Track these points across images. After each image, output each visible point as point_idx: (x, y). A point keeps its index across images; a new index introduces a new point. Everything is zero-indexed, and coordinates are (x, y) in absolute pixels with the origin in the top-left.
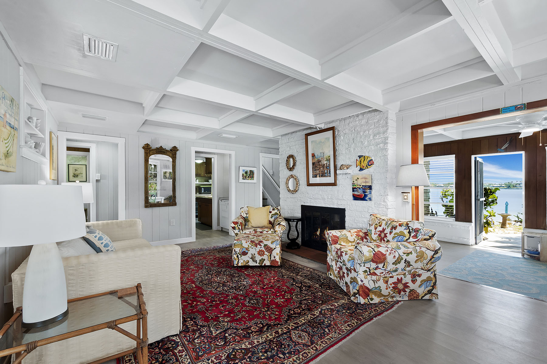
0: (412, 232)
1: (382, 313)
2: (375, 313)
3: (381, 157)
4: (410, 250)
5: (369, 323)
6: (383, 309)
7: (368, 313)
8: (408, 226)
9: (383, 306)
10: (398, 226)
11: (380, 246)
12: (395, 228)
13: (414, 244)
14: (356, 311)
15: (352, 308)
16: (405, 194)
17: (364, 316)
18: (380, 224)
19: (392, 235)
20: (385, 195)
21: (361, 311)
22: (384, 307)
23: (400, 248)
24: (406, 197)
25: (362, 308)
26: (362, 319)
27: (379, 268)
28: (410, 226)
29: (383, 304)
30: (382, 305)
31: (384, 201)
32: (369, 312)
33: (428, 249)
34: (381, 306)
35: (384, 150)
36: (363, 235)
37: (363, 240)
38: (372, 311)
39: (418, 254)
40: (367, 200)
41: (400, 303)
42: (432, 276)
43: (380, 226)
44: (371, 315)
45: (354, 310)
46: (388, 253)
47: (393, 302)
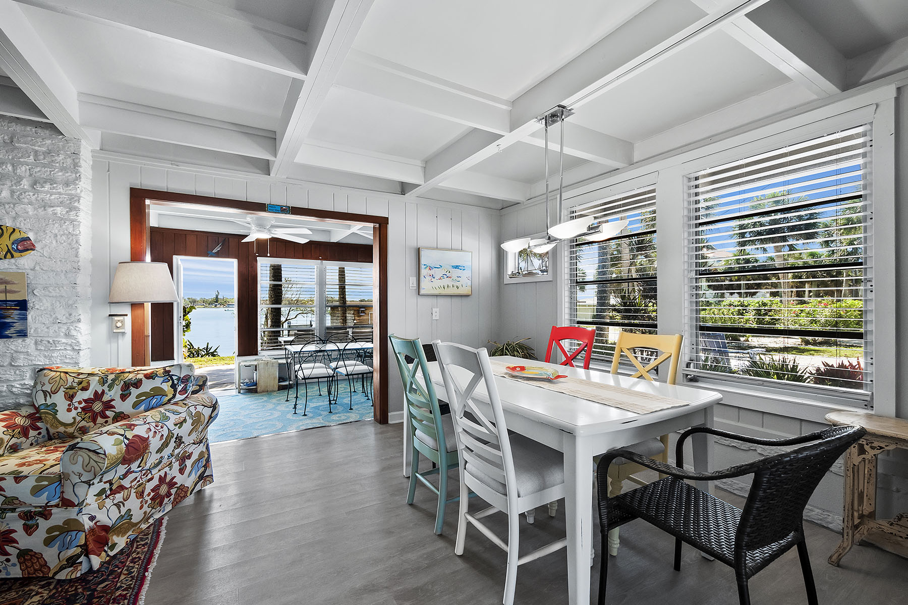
0: (178, 383)
1: (152, 555)
2: (138, 564)
3: (59, 237)
4: (183, 415)
5: (146, 587)
6: (146, 549)
7: (125, 574)
8: (169, 374)
9: (140, 545)
10: (144, 379)
11: (135, 425)
12: (135, 384)
13: (183, 403)
14: (95, 590)
15: (77, 594)
16: (116, 318)
17: (123, 585)
18: (84, 384)
19: (132, 399)
20: (72, 322)
21: (106, 583)
22: (143, 545)
23: (168, 418)
24: (119, 324)
25: (102, 575)
26: (125, 593)
27: (133, 472)
28: (173, 375)
29: (138, 542)
30: (138, 545)
31: (68, 335)
32: (126, 572)
33: (205, 406)
34: (137, 548)
35: (67, 223)
36: (28, 422)
37: (26, 435)
38: (128, 567)
39: (194, 419)
40: (11, 337)
41: (165, 522)
42: (204, 450)
43: (84, 389)
44: (135, 574)
45: (88, 593)
46: (151, 434)
47: (152, 528)
